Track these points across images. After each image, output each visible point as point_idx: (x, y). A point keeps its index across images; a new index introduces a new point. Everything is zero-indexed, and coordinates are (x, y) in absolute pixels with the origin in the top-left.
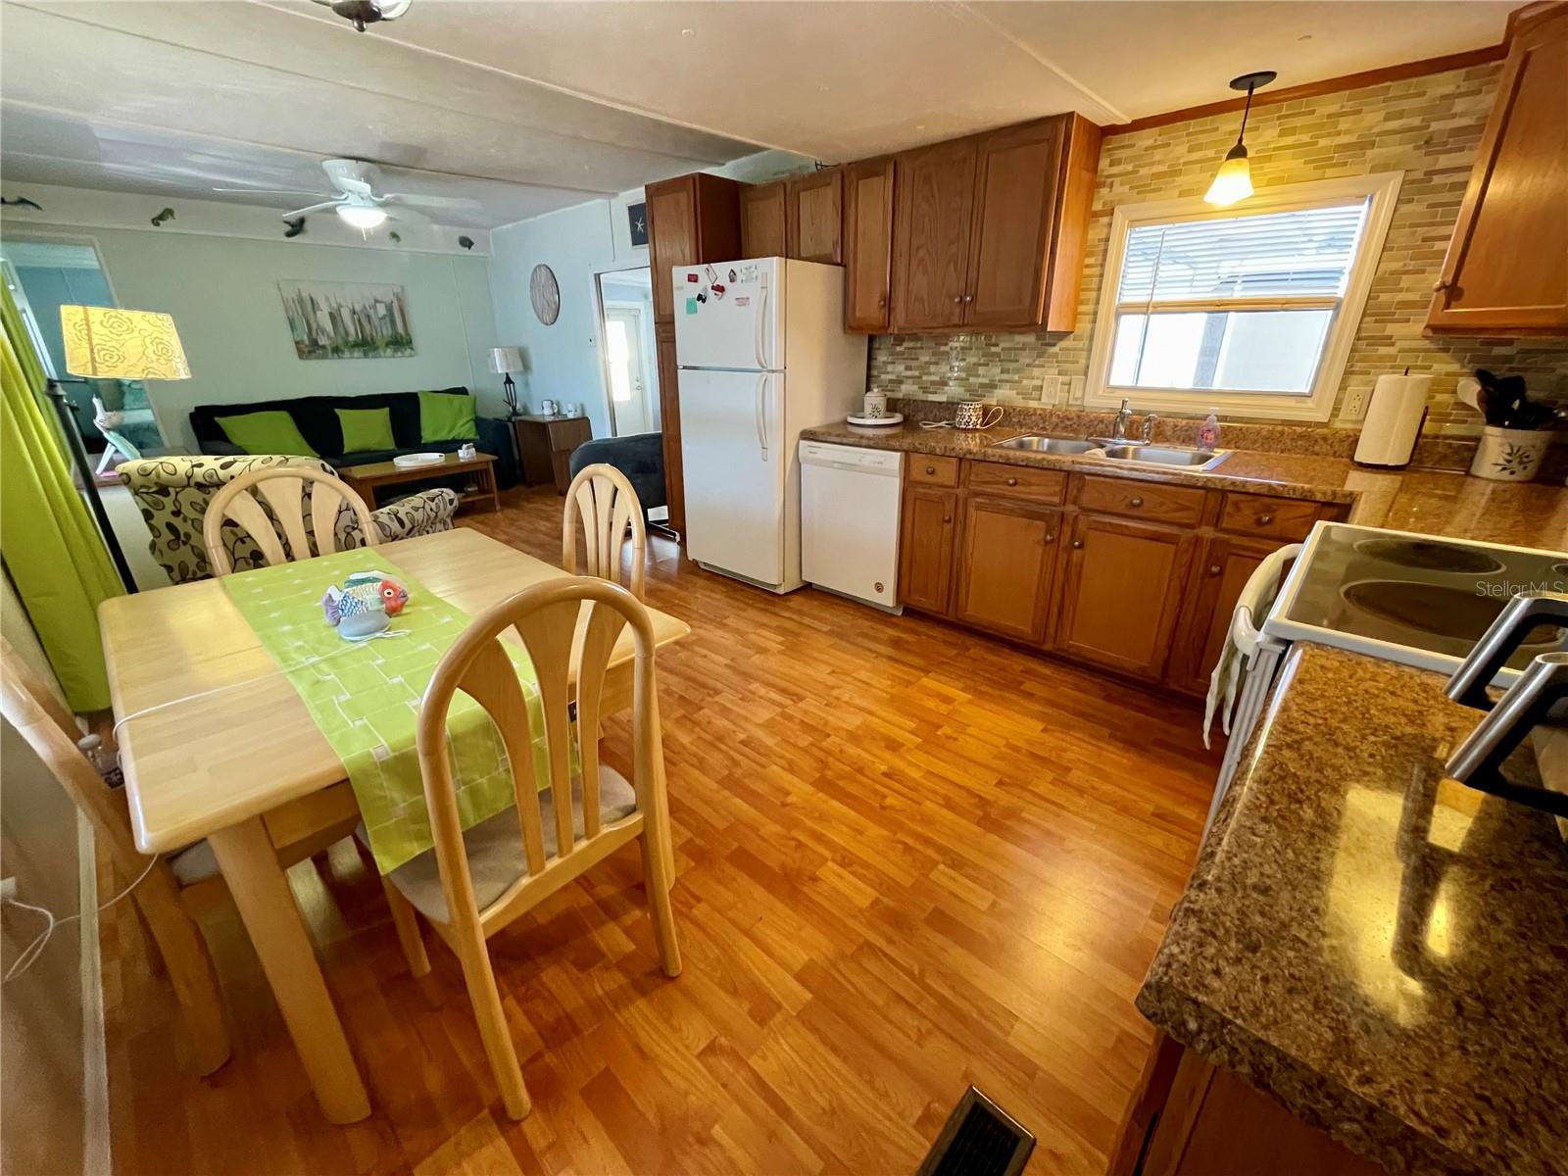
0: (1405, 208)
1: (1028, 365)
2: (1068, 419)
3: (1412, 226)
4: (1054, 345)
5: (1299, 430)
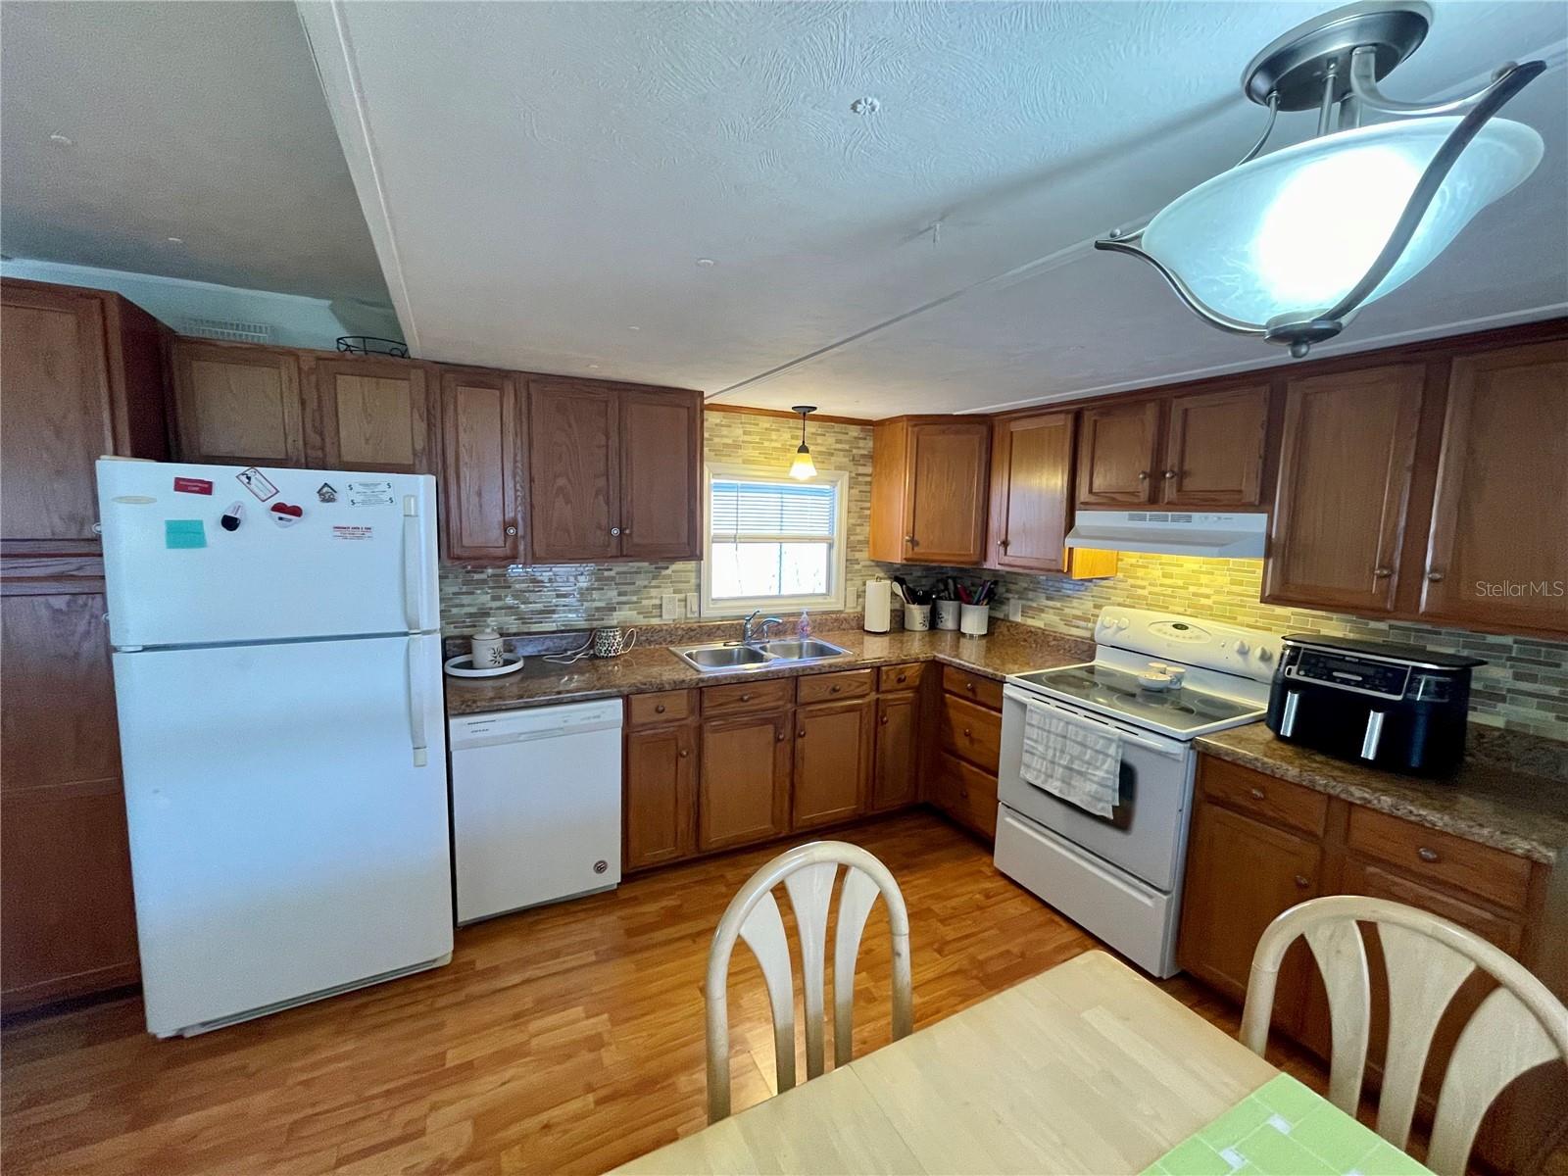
0: (852, 491)
1: (645, 587)
2: (693, 630)
3: (856, 501)
4: (667, 568)
5: (834, 616)
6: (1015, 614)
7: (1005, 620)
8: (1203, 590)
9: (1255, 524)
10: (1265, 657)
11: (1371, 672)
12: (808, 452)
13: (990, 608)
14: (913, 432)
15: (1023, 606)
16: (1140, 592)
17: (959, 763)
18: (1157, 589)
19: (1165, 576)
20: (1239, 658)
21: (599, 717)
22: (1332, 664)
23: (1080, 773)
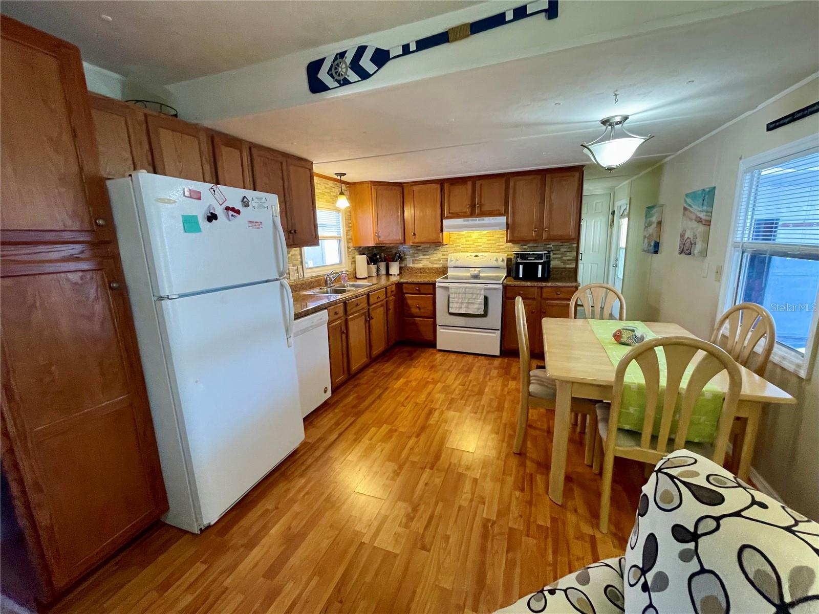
2: (303, 284)
6: (409, 264)
7: (406, 266)
8: (479, 244)
9: (503, 220)
10: (503, 260)
11: (536, 256)
12: (344, 194)
13: (400, 263)
14: (374, 188)
15: (413, 260)
16: (458, 248)
17: (415, 320)
18: (465, 246)
19: (467, 241)
20: (495, 262)
21: (321, 319)
22: (527, 256)
23: (472, 303)
